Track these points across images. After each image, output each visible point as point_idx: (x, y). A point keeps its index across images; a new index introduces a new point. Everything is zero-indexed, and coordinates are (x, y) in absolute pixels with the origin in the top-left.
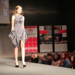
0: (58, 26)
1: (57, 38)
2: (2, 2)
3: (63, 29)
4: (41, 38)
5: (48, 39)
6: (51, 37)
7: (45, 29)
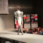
0: (33, 15)
1: (33, 21)
2: (5, 3)
3: (35, 16)
4: (24, 21)
5: (28, 21)
6: (29, 20)
7: (26, 16)
